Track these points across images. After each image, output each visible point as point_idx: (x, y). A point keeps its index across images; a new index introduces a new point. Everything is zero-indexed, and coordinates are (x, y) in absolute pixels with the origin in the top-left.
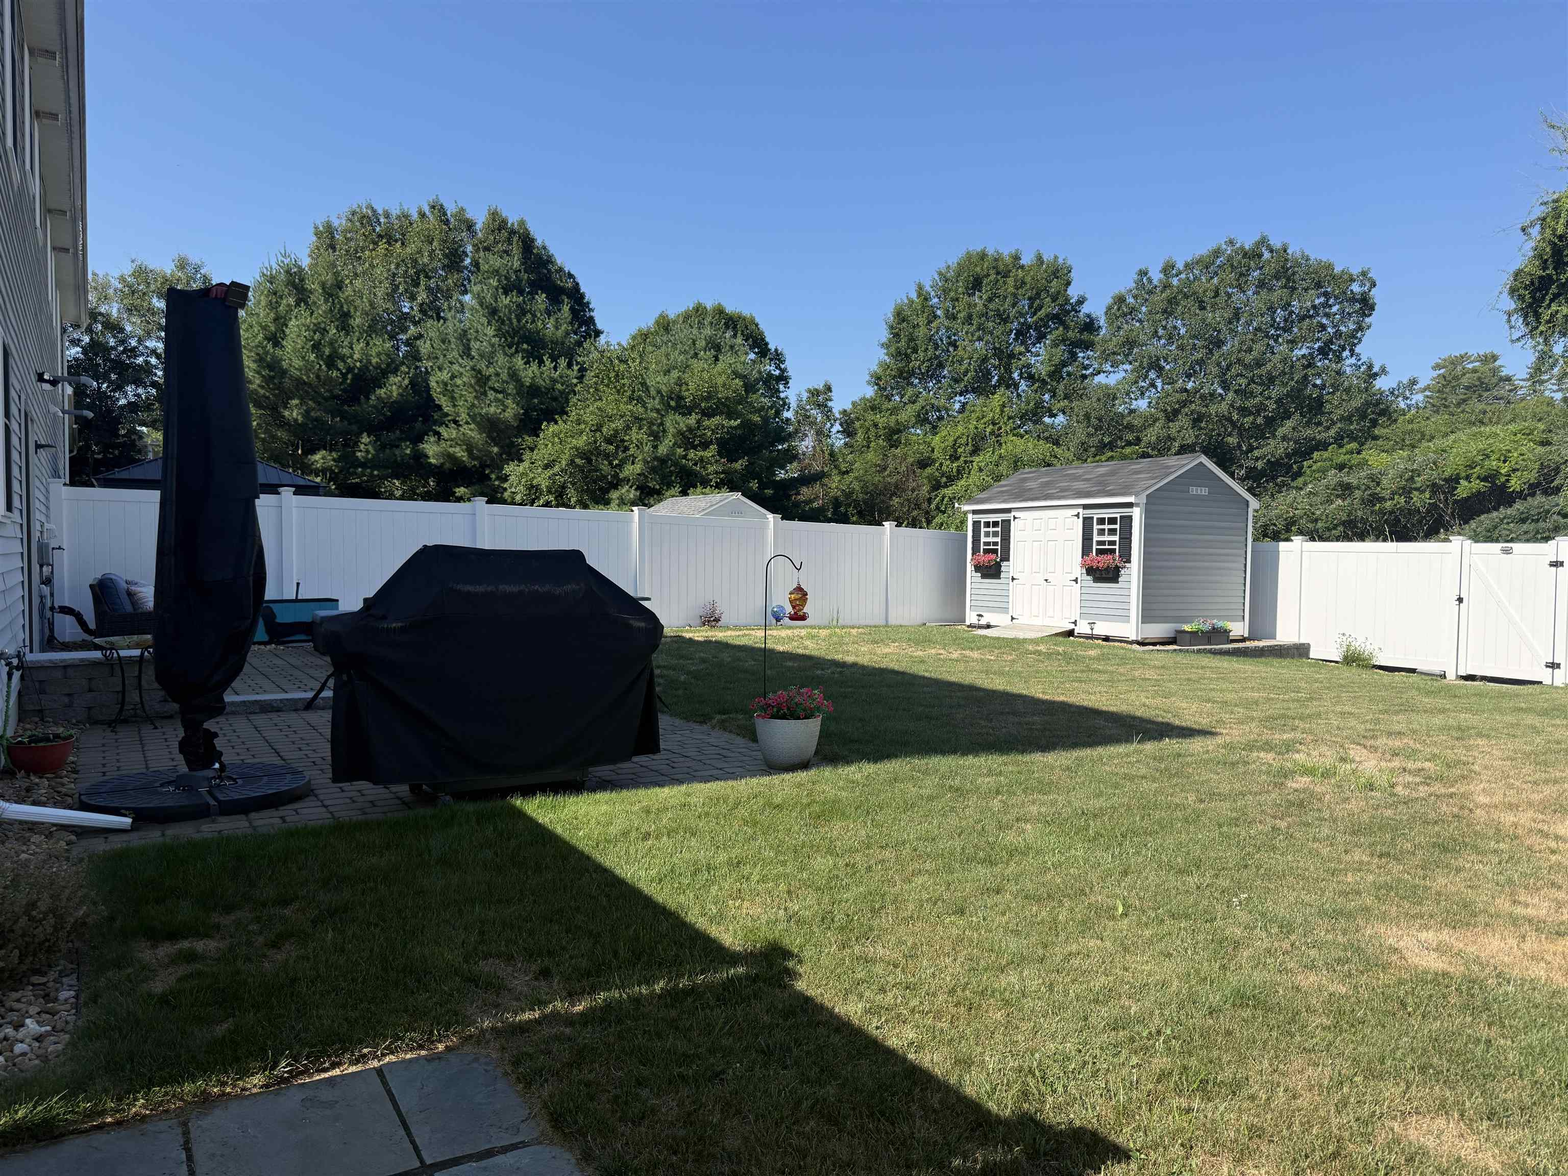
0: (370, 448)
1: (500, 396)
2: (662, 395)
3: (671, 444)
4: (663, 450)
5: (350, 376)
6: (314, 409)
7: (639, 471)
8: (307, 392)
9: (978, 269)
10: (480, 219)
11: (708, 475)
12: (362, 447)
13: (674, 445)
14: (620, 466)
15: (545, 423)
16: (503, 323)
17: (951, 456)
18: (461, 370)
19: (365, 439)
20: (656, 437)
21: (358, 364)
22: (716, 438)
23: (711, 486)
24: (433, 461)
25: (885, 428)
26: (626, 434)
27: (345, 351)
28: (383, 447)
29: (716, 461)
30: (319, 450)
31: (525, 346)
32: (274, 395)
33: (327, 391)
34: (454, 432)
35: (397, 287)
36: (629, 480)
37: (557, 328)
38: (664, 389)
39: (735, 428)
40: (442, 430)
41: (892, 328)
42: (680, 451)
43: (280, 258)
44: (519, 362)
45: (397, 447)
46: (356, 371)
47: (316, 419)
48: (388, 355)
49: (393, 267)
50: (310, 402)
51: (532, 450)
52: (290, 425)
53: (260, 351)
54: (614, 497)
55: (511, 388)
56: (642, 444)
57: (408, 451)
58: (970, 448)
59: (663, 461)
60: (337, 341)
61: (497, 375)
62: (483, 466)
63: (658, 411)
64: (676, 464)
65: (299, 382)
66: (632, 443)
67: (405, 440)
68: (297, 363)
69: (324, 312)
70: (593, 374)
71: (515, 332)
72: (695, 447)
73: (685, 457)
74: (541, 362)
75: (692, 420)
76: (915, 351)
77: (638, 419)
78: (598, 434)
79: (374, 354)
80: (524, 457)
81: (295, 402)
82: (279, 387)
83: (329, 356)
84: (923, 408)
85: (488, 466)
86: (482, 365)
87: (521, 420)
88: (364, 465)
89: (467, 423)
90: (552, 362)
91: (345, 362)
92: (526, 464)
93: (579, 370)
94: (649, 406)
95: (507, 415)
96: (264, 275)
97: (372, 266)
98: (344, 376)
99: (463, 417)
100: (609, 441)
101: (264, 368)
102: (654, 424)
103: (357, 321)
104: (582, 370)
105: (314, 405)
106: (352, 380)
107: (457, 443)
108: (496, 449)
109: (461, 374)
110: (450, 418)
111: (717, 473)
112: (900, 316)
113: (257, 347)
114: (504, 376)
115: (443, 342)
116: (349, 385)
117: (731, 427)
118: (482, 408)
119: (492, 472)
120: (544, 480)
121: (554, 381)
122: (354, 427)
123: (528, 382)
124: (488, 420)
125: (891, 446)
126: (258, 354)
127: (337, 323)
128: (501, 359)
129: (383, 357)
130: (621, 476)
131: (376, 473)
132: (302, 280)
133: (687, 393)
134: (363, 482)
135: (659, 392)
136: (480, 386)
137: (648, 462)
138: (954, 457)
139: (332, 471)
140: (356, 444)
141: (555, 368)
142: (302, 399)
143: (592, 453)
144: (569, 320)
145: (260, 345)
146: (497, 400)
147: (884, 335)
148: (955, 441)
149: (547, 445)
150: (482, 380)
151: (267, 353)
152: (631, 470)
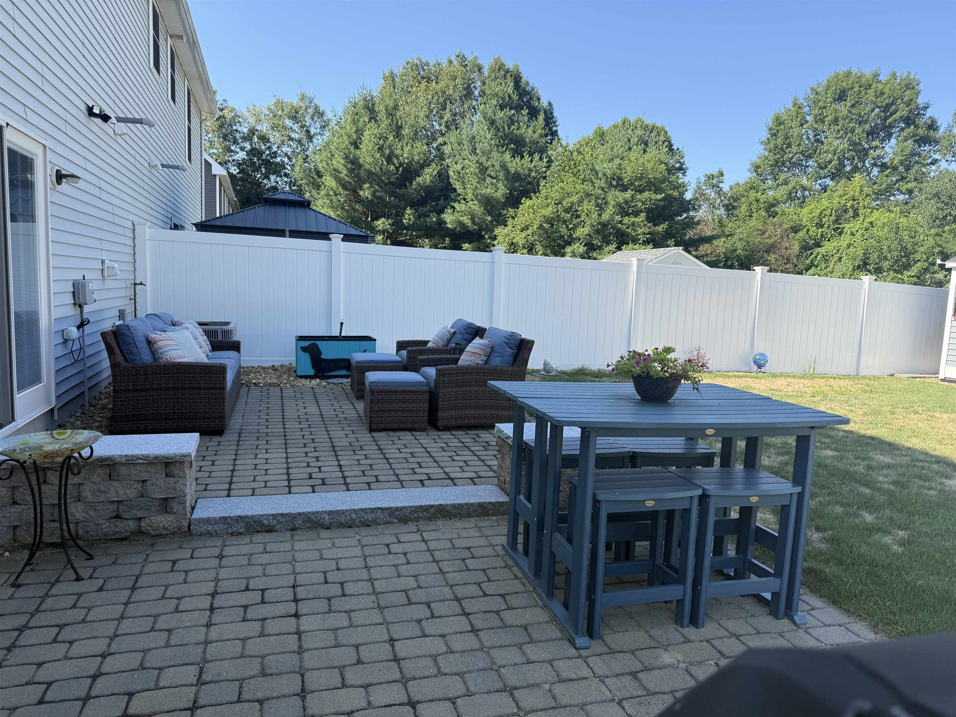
0: (411, 217)
1: (494, 181)
2: (607, 177)
3: (612, 212)
4: (605, 217)
5: (401, 169)
6: (378, 191)
7: (587, 232)
8: (374, 179)
9: (844, 84)
10: (487, 64)
11: (637, 235)
12: (407, 216)
13: (614, 213)
14: (574, 229)
15: (524, 199)
16: (498, 130)
17: (817, 224)
18: (470, 163)
19: (409, 211)
20: (601, 208)
21: (406, 161)
22: (645, 208)
23: (640, 244)
24: (449, 226)
25: (765, 203)
26: (579, 206)
27: (399, 152)
28: (419, 217)
29: (645, 225)
30: (381, 218)
31: (512, 146)
32: (355, 181)
33: (386, 179)
34: (464, 206)
35: (432, 111)
36: (580, 239)
37: (534, 132)
38: (609, 173)
39: (659, 201)
40: (456, 205)
41: (771, 129)
42: (618, 218)
43: (360, 90)
44: (507, 156)
45: (428, 216)
46: (405, 165)
47: (380, 198)
48: (424, 154)
49: (430, 97)
50: (376, 186)
51: (513, 218)
52: (363, 201)
53: (347, 152)
54: (568, 251)
55: (501, 176)
56: (590, 213)
57: (434, 220)
58: (833, 218)
59: (604, 225)
60: (393, 145)
61: (493, 166)
62: (481, 229)
63: (603, 189)
64: (613, 228)
65: (370, 173)
66: (584, 212)
67: (433, 212)
68: (369, 160)
69: (386, 125)
70: (557, 164)
71: (506, 136)
72: (628, 215)
73: (620, 222)
74: (522, 157)
75: (628, 195)
76: (789, 145)
77: (588, 195)
78: (560, 206)
79: (416, 153)
80: (508, 223)
81: (367, 186)
82: (357, 176)
83: (388, 155)
84: (794, 188)
85: (483, 230)
86: (483, 160)
87: (507, 198)
88: (407, 228)
89: (472, 200)
90: (529, 157)
91: (398, 159)
92: (510, 227)
93: (547, 162)
94: (596, 185)
95: (498, 194)
96: (350, 102)
97: (417, 97)
98: (397, 168)
99: (470, 196)
100: (567, 211)
101: (348, 163)
102: (599, 198)
103: (406, 131)
104: (550, 161)
105: (378, 188)
106: (402, 172)
107: (465, 214)
108: (489, 218)
109: (470, 166)
110: (461, 197)
111: (644, 234)
112: (779, 121)
113: (344, 149)
114: (498, 167)
115: (459, 145)
116: (400, 175)
117: (657, 200)
118: (482, 190)
119: (486, 234)
120: (520, 239)
121: (530, 170)
122: (402, 203)
123: (513, 171)
124: (486, 198)
125: (769, 216)
126: (345, 154)
127: (394, 133)
128: (495, 155)
129: (422, 156)
130: (574, 236)
131: (414, 233)
132: (373, 105)
133: (625, 175)
134: (406, 240)
135: (605, 175)
136: (482, 175)
137: (594, 226)
138: (820, 225)
139: (388, 232)
140: (403, 215)
141: (531, 161)
142: (370, 183)
143: (554, 220)
144: (543, 126)
145: (346, 148)
146: (492, 184)
147: (765, 135)
148: (821, 212)
149: (524, 215)
150: (483, 170)
151: (350, 153)
152: (582, 232)
